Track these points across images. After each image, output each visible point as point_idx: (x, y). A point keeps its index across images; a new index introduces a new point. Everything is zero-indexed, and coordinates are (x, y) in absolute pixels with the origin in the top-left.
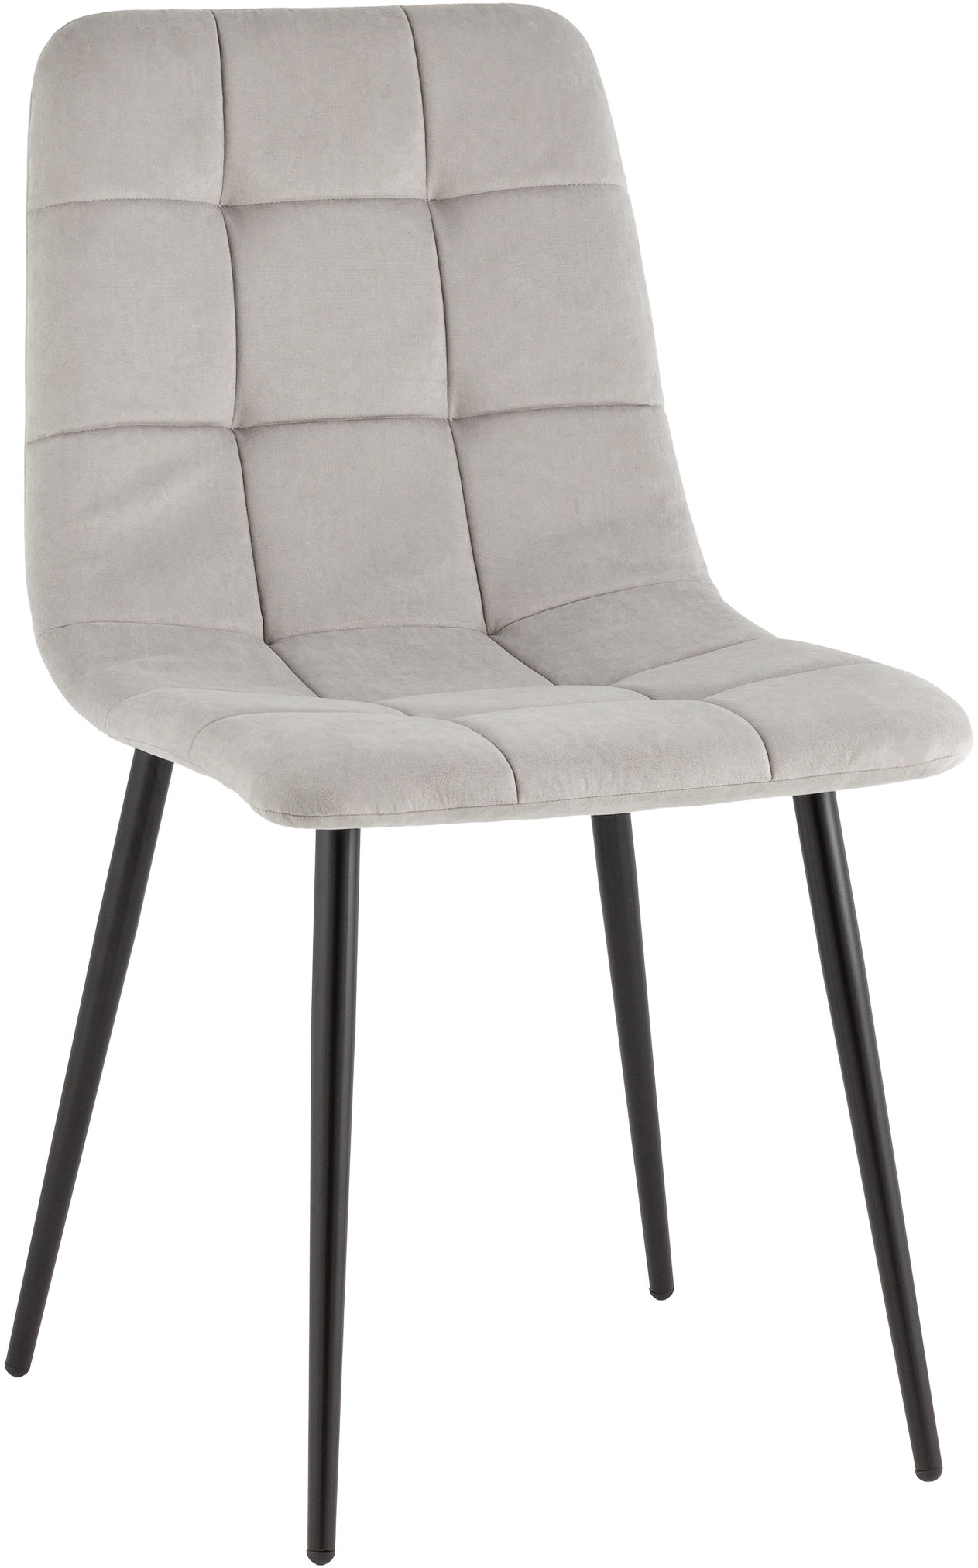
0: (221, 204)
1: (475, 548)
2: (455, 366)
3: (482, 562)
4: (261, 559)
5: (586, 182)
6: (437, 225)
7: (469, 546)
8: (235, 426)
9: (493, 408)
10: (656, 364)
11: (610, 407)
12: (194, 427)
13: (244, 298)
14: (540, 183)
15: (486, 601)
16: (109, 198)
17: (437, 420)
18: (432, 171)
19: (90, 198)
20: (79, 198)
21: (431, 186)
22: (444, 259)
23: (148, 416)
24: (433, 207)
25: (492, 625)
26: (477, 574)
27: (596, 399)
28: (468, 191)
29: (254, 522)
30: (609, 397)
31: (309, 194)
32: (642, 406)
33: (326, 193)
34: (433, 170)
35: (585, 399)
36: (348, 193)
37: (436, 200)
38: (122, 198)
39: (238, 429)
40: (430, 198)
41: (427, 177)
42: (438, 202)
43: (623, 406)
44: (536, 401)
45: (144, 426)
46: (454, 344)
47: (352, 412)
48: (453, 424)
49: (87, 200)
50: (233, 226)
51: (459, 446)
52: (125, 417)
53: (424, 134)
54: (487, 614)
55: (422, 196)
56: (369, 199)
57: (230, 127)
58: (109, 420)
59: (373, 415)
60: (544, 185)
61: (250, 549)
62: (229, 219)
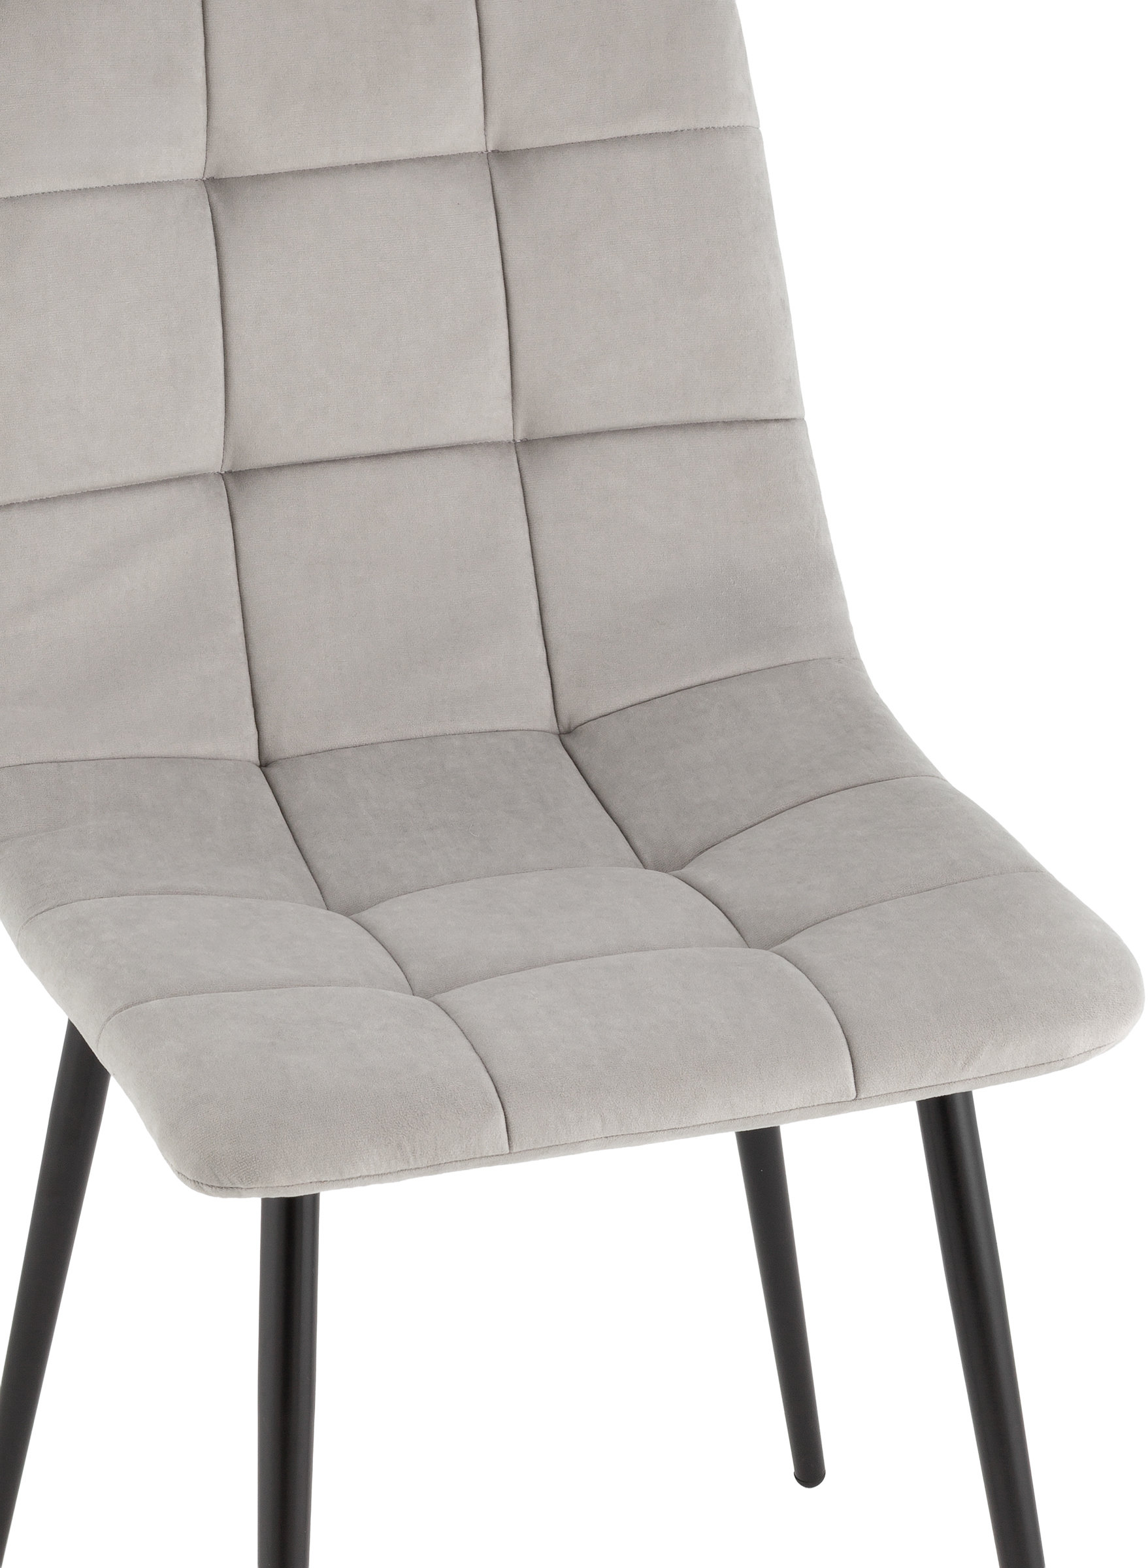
0: (206, 176)
1: (544, 619)
2: (521, 376)
3: (551, 637)
4: (256, 652)
5: (699, 126)
6: (498, 188)
7: (536, 617)
8: (225, 469)
9: (572, 429)
10: (792, 362)
11: (729, 424)
12: (167, 482)
13: (233, 307)
14: (635, 131)
15: (558, 691)
16: (46, 190)
17: (495, 445)
18: (491, 116)
21: (491, 135)
22: (505, 236)
23: (102, 479)
24: (493, 163)
25: (564, 720)
26: (547, 653)
27: (710, 414)
28: (539, 142)
29: (247, 602)
31: (324, 159)
33: (346, 157)
34: (494, 116)
35: (696, 415)
36: (376, 155)
37: (498, 152)
38: (64, 188)
39: (230, 472)
40: (490, 149)
41: (485, 123)
42: (499, 155)
43: (746, 422)
44: (630, 419)
45: (97, 492)
46: (519, 347)
47: (382, 447)
48: (520, 448)
49: (14, 194)
50: (220, 208)
51: (527, 480)
53: (481, 69)
54: (559, 707)
55: (480, 148)
56: (405, 160)
57: (214, 79)
58: (47, 490)
60: (641, 133)
61: (242, 639)
62: (214, 197)
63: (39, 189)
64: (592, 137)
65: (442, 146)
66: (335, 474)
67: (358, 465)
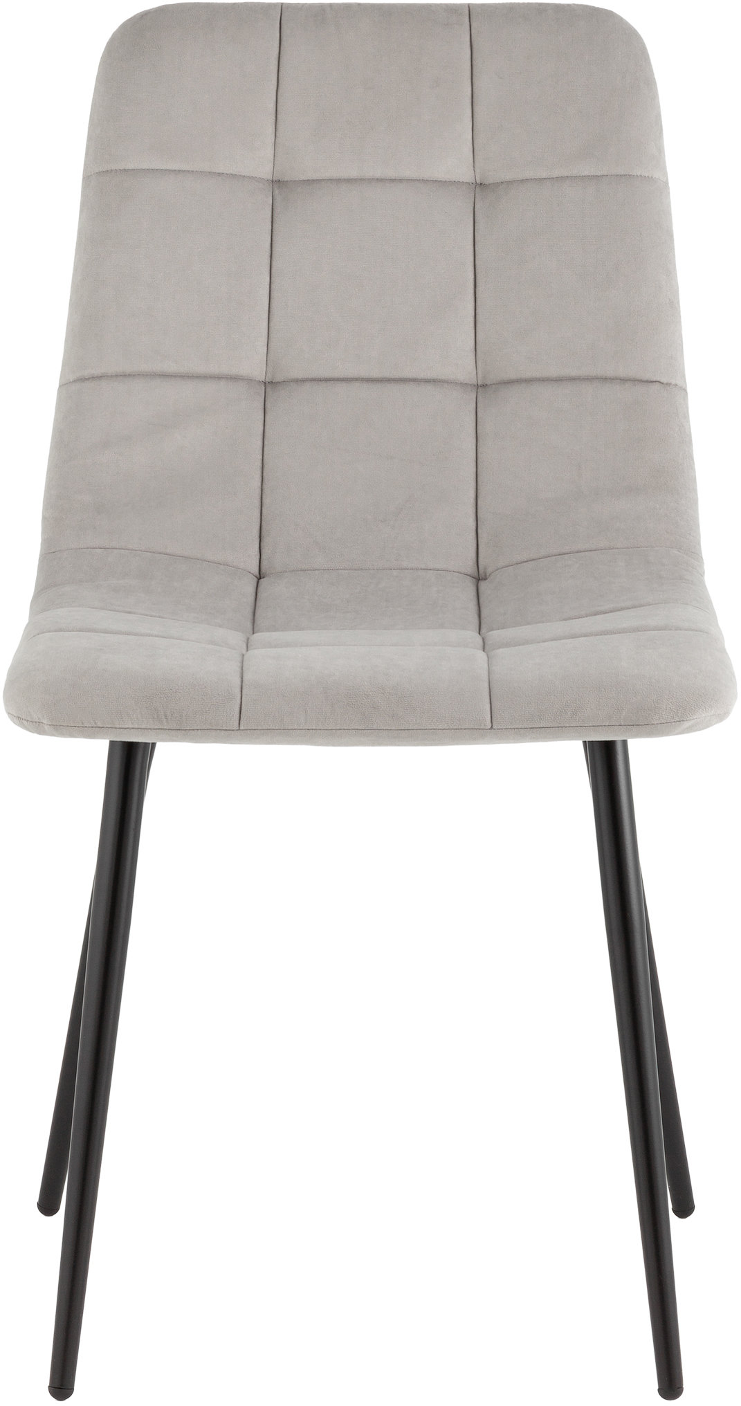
0: (271, 179)
1: (478, 504)
2: (481, 336)
3: (481, 514)
4: (266, 501)
5: (619, 173)
6: (477, 207)
7: (473, 500)
8: (266, 379)
9: (512, 375)
11: (624, 380)
12: (218, 378)
14: (575, 173)
17: (463, 385)
19: (130, 166)
20: (122, 166)
21: (477, 171)
22: (479, 238)
23: (170, 367)
24: (478, 190)
26: (476, 524)
27: (610, 372)
28: (508, 177)
30: (622, 372)
31: (354, 173)
32: (652, 382)
33: (369, 173)
34: (479, 158)
35: (599, 371)
36: (391, 174)
37: (481, 184)
38: (165, 168)
39: (267, 382)
40: (476, 182)
41: (473, 162)
42: (480, 187)
43: (636, 381)
44: (554, 372)
45: (165, 376)
47: (375, 374)
48: (478, 389)
50: (278, 198)
51: (479, 410)
52: (144, 367)
53: (469, 124)
54: (478, 560)
55: (468, 180)
56: (411, 180)
58: (128, 369)
59: (397, 377)
60: (578, 175)
61: (258, 491)
62: (276, 192)
63: (145, 166)
64: (544, 175)
65: (440, 173)
66: (341, 388)
67: (357, 384)
